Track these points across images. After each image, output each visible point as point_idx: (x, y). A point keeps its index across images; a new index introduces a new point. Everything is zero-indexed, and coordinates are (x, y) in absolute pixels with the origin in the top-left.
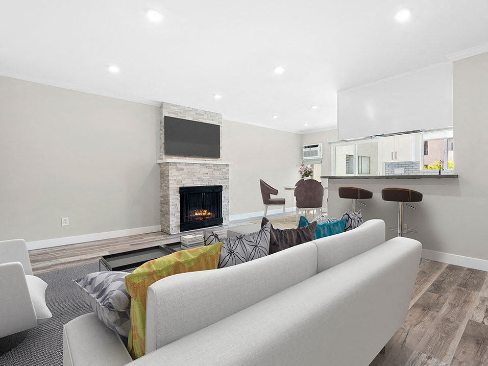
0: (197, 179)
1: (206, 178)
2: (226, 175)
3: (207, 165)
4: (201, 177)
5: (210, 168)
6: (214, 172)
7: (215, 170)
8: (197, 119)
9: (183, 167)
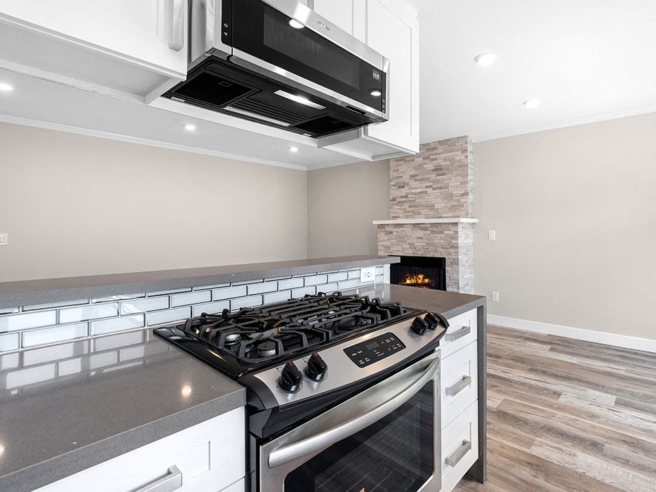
0: (408, 246)
1: (419, 244)
2: (453, 241)
3: (421, 226)
4: (413, 244)
5: (425, 229)
6: (432, 235)
7: (433, 232)
8: (429, 158)
9: (391, 229)
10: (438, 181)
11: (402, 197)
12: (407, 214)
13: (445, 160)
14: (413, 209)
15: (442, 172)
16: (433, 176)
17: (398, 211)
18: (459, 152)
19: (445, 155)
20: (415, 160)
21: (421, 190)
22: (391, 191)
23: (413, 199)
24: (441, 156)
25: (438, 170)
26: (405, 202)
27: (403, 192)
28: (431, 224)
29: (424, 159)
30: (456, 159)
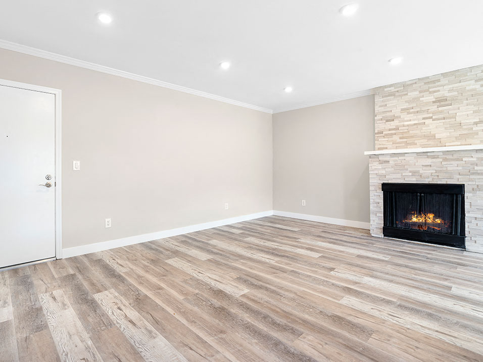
0: (411, 174)
1: (426, 172)
3: (429, 154)
4: (418, 172)
5: (434, 157)
6: (443, 163)
7: (445, 160)
8: (428, 91)
9: (387, 158)
10: (441, 112)
11: (390, 130)
12: (397, 145)
13: (450, 91)
14: (405, 140)
15: (447, 103)
16: (434, 108)
17: (384, 143)
18: (473, 82)
19: (450, 86)
20: (409, 94)
21: (416, 122)
22: (376, 125)
23: (407, 131)
24: (445, 87)
25: (440, 101)
26: (395, 134)
27: (393, 125)
28: (443, 152)
29: (420, 92)
30: (467, 88)
